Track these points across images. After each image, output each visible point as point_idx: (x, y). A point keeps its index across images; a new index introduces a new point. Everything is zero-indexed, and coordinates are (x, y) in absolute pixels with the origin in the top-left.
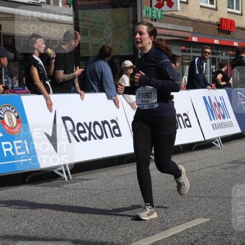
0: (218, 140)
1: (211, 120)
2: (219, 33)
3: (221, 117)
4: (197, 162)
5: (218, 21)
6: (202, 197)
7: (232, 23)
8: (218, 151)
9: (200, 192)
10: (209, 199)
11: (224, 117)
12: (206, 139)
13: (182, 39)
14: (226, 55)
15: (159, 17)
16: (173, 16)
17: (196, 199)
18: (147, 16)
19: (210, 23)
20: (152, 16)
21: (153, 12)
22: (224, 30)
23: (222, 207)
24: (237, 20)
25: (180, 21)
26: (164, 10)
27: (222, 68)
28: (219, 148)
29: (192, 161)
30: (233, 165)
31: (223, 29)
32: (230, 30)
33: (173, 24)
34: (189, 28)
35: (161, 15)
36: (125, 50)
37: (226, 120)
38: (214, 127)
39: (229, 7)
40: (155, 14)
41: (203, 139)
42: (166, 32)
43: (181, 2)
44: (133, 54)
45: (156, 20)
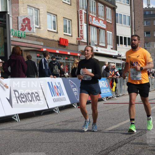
0: (56, 109)
1: (52, 96)
2: (59, 46)
3: (59, 95)
4: (43, 122)
5: (59, 40)
6: (44, 142)
7: (66, 41)
8: (57, 115)
9: (43, 140)
10: (48, 143)
11: (60, 95)
12: (49, 108)
13: (37, 50)
14: (64, 59)
15: (23, 36)
16: (31, 36)
17: (40, 144)
18: (16, 35)
19: (53, 40)
20: (19, 35)
21: (19, 33)
22: (62, 45)
24: (69, 39)
25: (36, 39)
26: (26, 32)
29: (40, 121)
30: (65, 123)
31: (61, 44)
32: (65, 45)
33: (32, 40)
34: (41, 43)
35: (24, 35)
37: (62, 96)
38: (55, 100)
39: (64, 32)
41: (47, 108)
42: (27, 45)
43: (36, 28)
44: (4, 56)
45: (21, 38)
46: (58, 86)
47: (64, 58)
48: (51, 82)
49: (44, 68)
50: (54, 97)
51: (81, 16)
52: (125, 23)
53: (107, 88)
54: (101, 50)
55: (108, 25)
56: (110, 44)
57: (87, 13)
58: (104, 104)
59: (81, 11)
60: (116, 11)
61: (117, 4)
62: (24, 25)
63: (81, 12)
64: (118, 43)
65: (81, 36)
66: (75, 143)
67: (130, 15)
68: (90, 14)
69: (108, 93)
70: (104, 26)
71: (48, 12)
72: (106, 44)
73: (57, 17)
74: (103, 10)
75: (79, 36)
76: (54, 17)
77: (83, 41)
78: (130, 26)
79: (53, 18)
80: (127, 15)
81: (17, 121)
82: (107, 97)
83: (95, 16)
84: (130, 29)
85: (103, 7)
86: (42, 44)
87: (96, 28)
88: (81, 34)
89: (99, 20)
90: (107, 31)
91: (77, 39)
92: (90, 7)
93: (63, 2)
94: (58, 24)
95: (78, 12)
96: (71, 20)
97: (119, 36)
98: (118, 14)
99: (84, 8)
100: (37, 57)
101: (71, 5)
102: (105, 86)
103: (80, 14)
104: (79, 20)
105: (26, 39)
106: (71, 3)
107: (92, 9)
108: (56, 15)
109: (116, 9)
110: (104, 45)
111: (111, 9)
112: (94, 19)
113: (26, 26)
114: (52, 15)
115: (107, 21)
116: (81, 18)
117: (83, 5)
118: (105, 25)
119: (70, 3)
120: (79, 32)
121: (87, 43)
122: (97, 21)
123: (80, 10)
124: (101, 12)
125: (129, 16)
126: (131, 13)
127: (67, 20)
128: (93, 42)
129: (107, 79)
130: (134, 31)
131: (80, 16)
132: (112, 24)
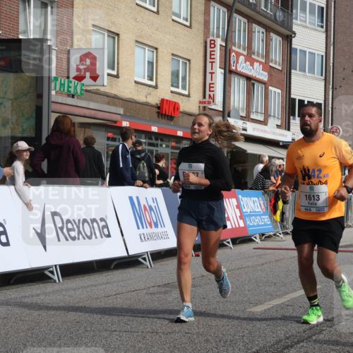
0: (146, 256)
1: (139, 228)
2: (158, 117)
3: (153, 226)
4: (115, 284)
5: (158, 102)
6: (115, 331)
7: (175, 106)
8: (146, 271)
9: (112, 325)
11: (156, 226)
12: (130, 254)
13: (109, 123)
14: (167, 146)
15: (79, 91)
16: (97, 93)
17: (106, 334)
18: (62, 89)
19: (146, 104)
20: (69, 91)
21: (70, 84)
22: (165, 115)
23: (140, 345)
24: (182, 102)
25: (107, 99)
26: (85, 84)
27: (159, 161)
28: (148, 267)
29: (108, 283)
30: (163, 289)
31: (164, 113)
32: (173, 115)
33: (98, 102)
34: (118, 108)
35: (81, 90)
36: (24, 130)
37: (160, 230)
38: (143, 238)
39: (172, 86)
40: (73, 88)
41: (126, 254)
42: (87, 112)
43: (109, 75)
44: (34, 135)
45: (73, 96)
46: (153, 205)
47: (167, 144)
48: (137, 198)
49: (121, 166)
50: (142, 231)
51: (212, 53)
52: (312, 70)
53: (264, 214)
54: (254, 129)
55: (273, 73)
56: (274, 116)
57: (226, 47)
58: (254, 249)
59: (212, 42)
60: (293, 43)
61: (295, 28)
62: (82, 67)
63: (214, 44)
64: (294, 115)
65: (210, 96)
66: (184, 336)
67: (324, 54)
68: (234, 48)
69: (265, 225)
70: (264, 76)
71: (137, 41)
72: (267, 115)
73: (157, 52)
74: (263, 40)
75: (204, 97)
76: (151, 53)
77: (213, 107)
78: (323, 78)
79: (148, 54)
80: (316, 52)
81: (55, 281)
82: (263, 235)
83: (245, 53)
84: (323, 83)
85: (263, 33)
86: (121, 111)
87: (245, 79)
88: (210, 91)
89: (252, 62)
90: (270, 88)
91: (200, 102)
92: (234, 33)
93: (173, 20)
94: (159, 67)
95: (206, 42)
96: (189, 60)
97: (298, 98)
98: (296, 49)
99: (221, 34)
100: (108, 139)
101: (190, 27)
102: (259, 210)
103: (211, 48)
104: (208, 60)
105: (84, 99)
106: (191, 23)
107: (239, 37)
108: (156, 49)
109: (293, 39)
110: (261, 118)
111: (281, 39)
112: (242, 58)
113: (86, 70)
114: (147, 48)
115: (271, 64)
116: (212, 57)
117: (218, 28)
118: (266, 74)
119: (188, 24)
120: (206, 87)
121: (223, 112)
122: (248, 63)
123: (211, 38)
124: (258, 45)
125: (322, 56)
126: (326, 47)
127: (181, 60)
128: (237, 111)
129: (264, 194)
130: (333, 88)
131: (211, 51)
132: (281, 71)
